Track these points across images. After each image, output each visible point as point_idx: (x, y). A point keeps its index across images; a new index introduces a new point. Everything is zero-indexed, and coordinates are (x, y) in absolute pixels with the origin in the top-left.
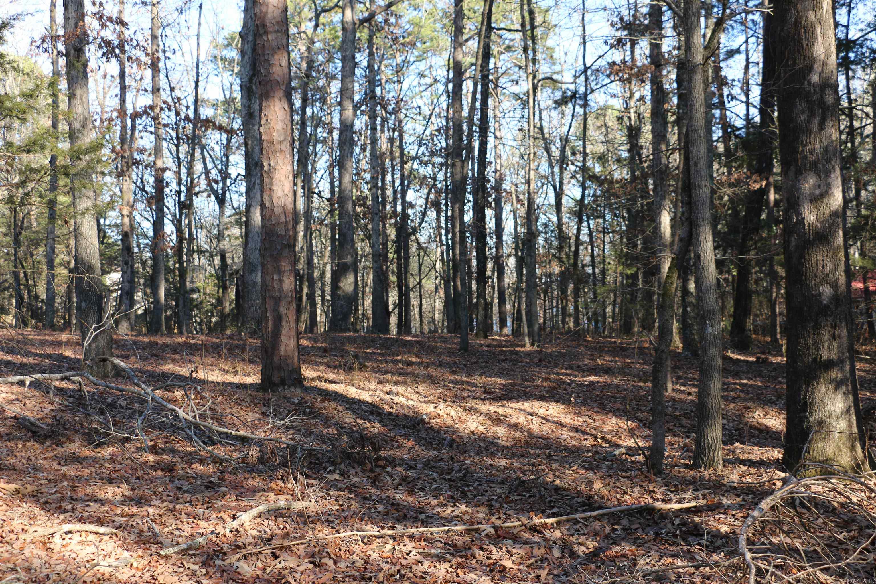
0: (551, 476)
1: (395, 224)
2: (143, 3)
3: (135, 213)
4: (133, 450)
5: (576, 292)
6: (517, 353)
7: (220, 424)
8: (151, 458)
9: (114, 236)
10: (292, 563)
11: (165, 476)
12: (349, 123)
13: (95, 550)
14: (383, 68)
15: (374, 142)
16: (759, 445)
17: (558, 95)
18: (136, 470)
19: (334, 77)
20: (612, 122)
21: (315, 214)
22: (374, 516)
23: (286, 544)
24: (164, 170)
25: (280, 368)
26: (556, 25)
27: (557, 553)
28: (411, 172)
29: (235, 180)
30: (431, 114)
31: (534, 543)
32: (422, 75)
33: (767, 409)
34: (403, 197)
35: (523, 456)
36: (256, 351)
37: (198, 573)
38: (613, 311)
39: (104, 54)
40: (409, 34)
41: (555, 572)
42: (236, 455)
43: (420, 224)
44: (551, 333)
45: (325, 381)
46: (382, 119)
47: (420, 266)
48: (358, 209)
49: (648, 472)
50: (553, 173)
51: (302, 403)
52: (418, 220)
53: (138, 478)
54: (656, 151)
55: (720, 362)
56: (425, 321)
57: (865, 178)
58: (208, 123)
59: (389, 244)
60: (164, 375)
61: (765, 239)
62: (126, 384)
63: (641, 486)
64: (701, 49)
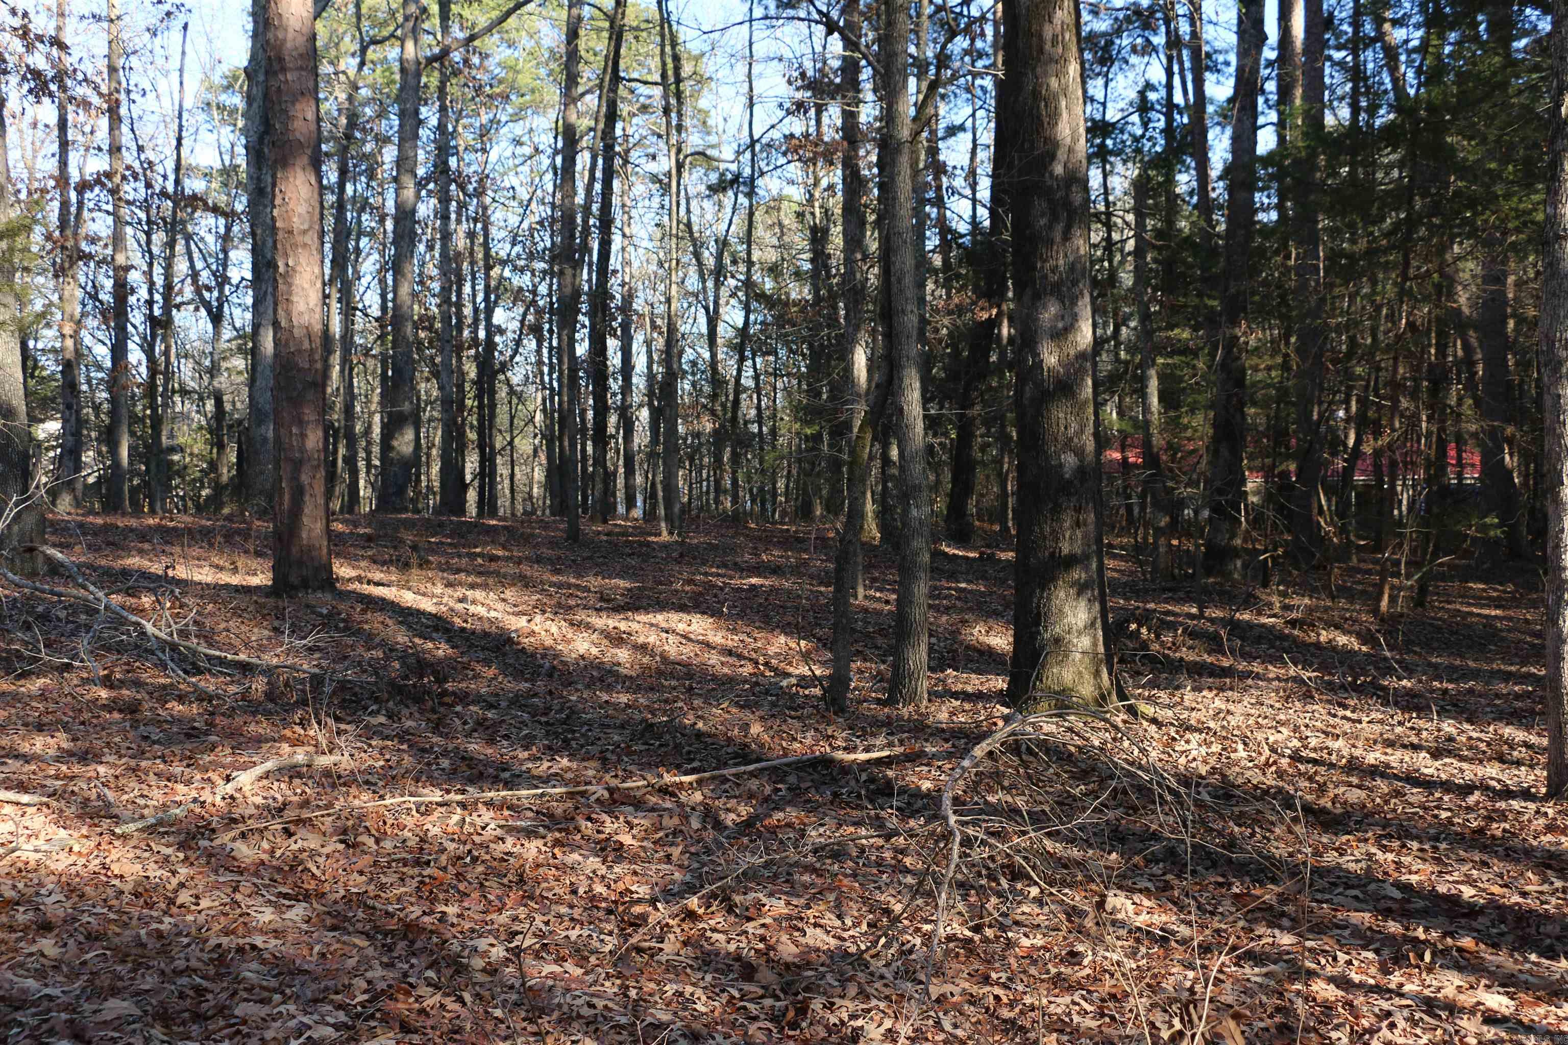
0: (691, 717)
1: (477, 357)
2: (94, 16)
3: (83, 332)
4: (75, 682)
5: (735, 459)
6: (648, 544)
7: (211, 645)
8: (104, 694)
9: (50, 366)
10: (313, 843)
11: (124, 720)
12: (409, 206)
13: (13, 829)
14: (460, 129)
15: (446, 236)
16: (979, 672)
17: (714, 178)
18: (80, 711)
19: (387, 140)
20: (789, 220)
21: (358, 340)
22: (436, 774)
23: (303, 816)
24: (128, 269)
25: (300, 563)
26: (710, 78)
27: (695, 824)
28: (500, 283)
29: (238, 287)
30: (531, 199)
31: (665, 810)
32: (518, 142)
33: (991, 622)
34: (489, 318)
35: (652, 689)
36: (266, 538)
37: (173, 858)
38: (787, 486)
39: (30, 91)
40: (500, 82)
41: (693, 850)
42: (233, 689)
43: (512, 357)
44: (698, 517)
45: (369, 583)
46: (458, 202)
47: (512, 418)
48: (422, 334)
49: (827, 710)
50: (704, 288)
51: (333, 614)
52: (510, 352)
53: (83, 723)
54: (849, 261)
55: (926, 558)
56: (519, 498)
57: (1127, 310)
58: (196, 202)
59: (467, 387)
60: (126, 573)
61: (995, 390)
62: (66, 585)
63: (816, 730)
64: (908, 121)
